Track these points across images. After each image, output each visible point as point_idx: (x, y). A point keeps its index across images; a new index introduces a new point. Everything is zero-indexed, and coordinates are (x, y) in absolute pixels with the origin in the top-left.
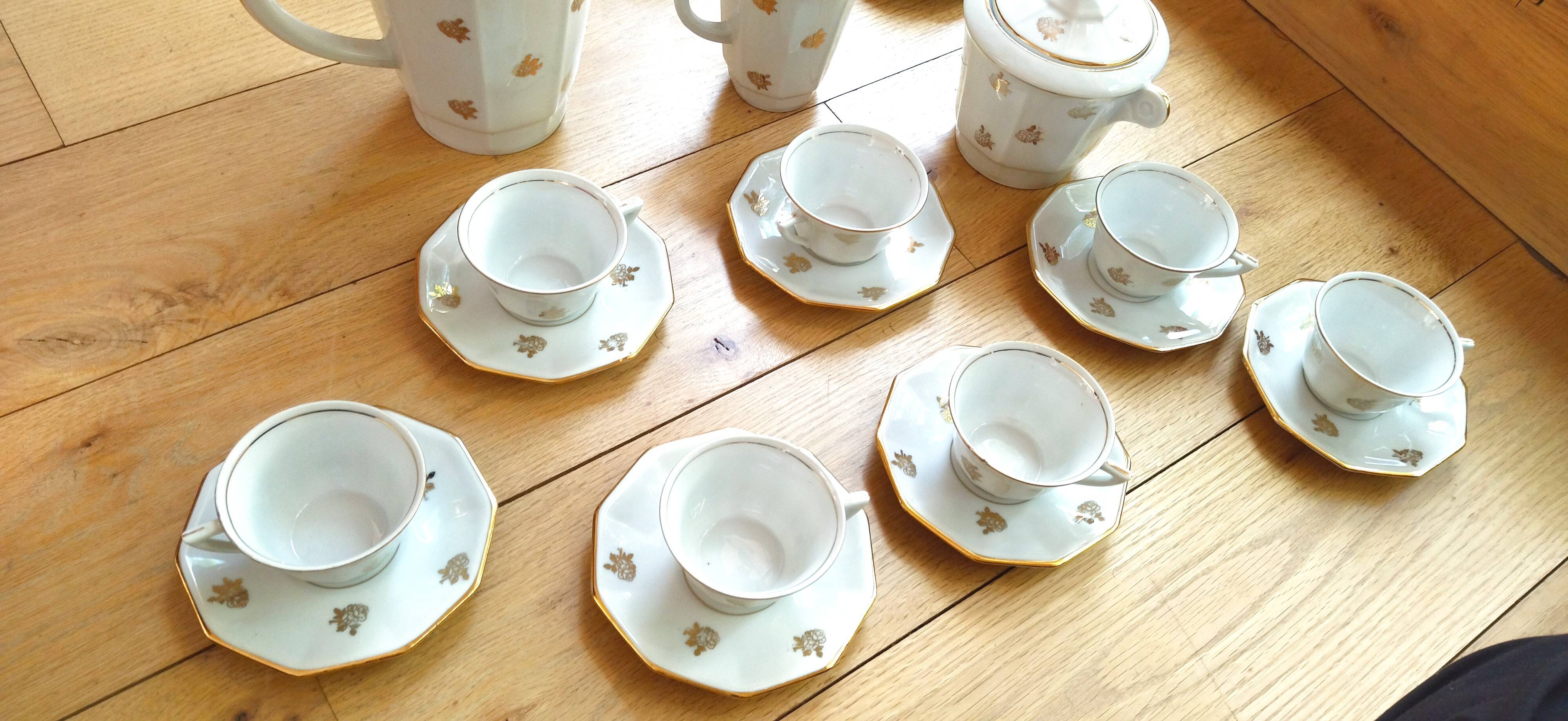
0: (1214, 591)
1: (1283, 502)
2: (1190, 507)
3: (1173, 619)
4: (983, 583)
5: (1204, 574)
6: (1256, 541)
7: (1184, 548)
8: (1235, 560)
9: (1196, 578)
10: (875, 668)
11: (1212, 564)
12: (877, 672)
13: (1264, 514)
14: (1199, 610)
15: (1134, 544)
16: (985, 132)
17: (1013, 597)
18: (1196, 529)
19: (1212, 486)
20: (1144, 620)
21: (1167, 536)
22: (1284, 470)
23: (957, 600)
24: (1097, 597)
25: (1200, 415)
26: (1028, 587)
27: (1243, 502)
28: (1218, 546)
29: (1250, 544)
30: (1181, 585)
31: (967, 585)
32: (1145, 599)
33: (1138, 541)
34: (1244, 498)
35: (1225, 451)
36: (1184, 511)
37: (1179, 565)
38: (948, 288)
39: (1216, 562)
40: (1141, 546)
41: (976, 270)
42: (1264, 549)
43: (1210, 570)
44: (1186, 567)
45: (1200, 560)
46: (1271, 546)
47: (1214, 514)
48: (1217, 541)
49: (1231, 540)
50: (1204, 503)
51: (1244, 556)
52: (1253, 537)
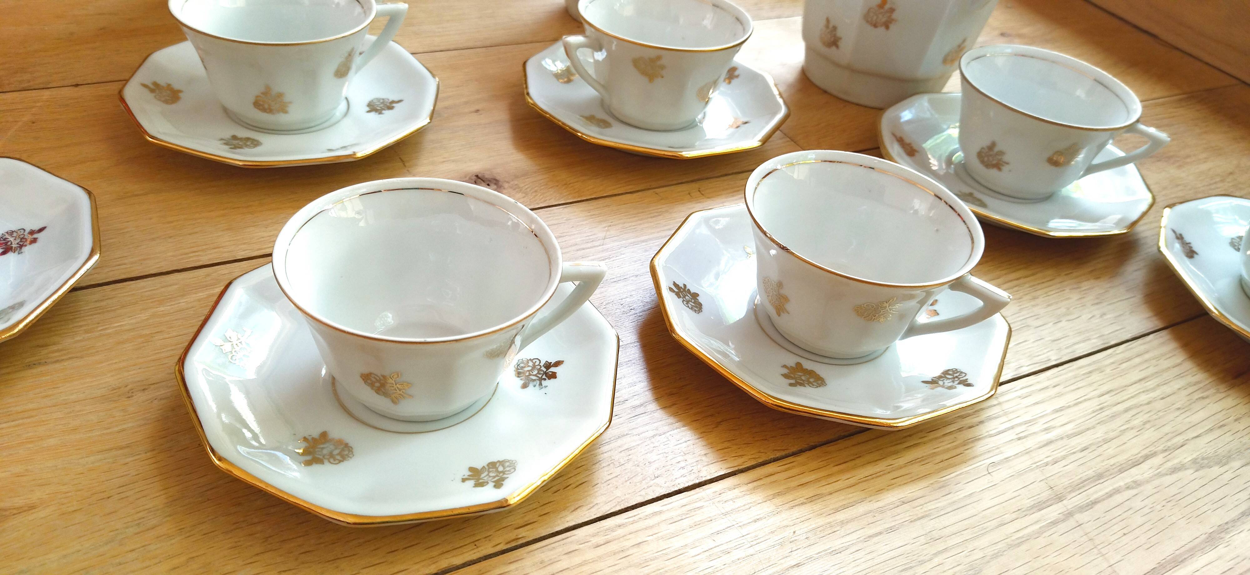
0: (1146, 510)
1: (1236, 420)
2: (1101, 409)
3: (1085, 538)
4: (783, 453)
5: (1128, 488)
6: (1203, 459)
7: (1096, 453)
8: (1175, 477)
9: (1117, 491)
10: (594, 535)
11: (1139, 478)
12: (595, 540)
13: (1211, 430)
14: (1125, 531)
15: (1019, 439)
16: (831, 26)
17: (829, 476)
18: (1112, 435)
19: (1132, 390)
20: (1039, 533)
21: (1069, 437)
22: (1232, 387)
23: (741, 467)
24: (961, 495)
25: (1108, 316)
26: (854, 468)
27: (1178, 413)
28: (1147, 458)
29: (1194, 461)
30: (1095, 496)
31: (759, 452)
32: (1040, 506)
33: (1025, 437)
34: (1179, 409)
35: (1147, 356)
36: (1094, 412)
37: (1090, 473)
39: (1146, 475)
40: (1030, 443)
42: (1216, 470)
43: (1137, 484)
44: (1099, 477)
45: (1121, 471)
46: (1226, 468)
47: (1137, 422)
48: (1146, 452)
49: (1167, 453)
50: (1121, 407)
51: (1188, 474)
52: (1198, 453)
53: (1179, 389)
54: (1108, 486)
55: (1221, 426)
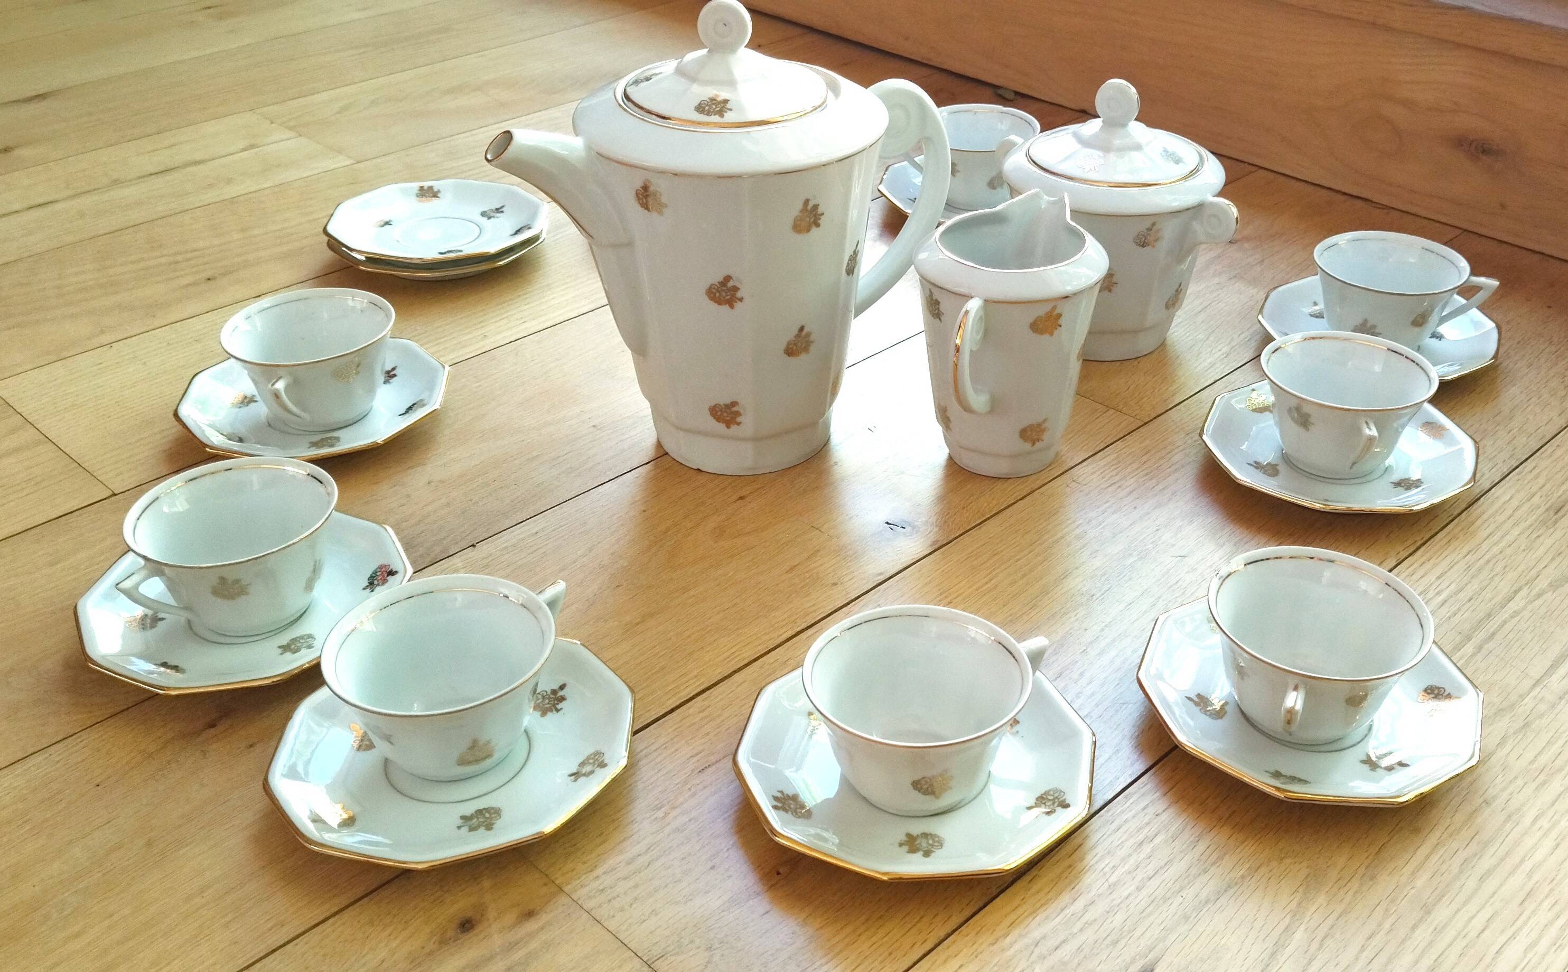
0: (1531, 629)
2: (1469, 567)
5: (1512, 617)
6: (1556, 581)
7: (1480, 600)
8: (1541, 600)
9: (1505, 622)
11: (1516, 608)
13: (1553, 559)
14: (1522, 647)
18: (1485, 583)
21: (1456, 594)
27: (1524, 554)
28: (1516, 592)
29: (1550, 585)
30: (1492, 630)
34: (1524, 550)
36: (1465, 570)
37: (1482, 615)
38: (1122, 441)
39: (1521, 605)
41: (1146, 423)
43: (1516, 613)
44: (1489, 615)
45: (1503, 607)
47: (1498, 568)
48: (1514, 588)
49: (1529, 585)
50: (1482, 561)
51: (1549, 596)
52: (1550, 579)
53: (1519, 535)
54: (1498, 620)
55: (1559, 554)
